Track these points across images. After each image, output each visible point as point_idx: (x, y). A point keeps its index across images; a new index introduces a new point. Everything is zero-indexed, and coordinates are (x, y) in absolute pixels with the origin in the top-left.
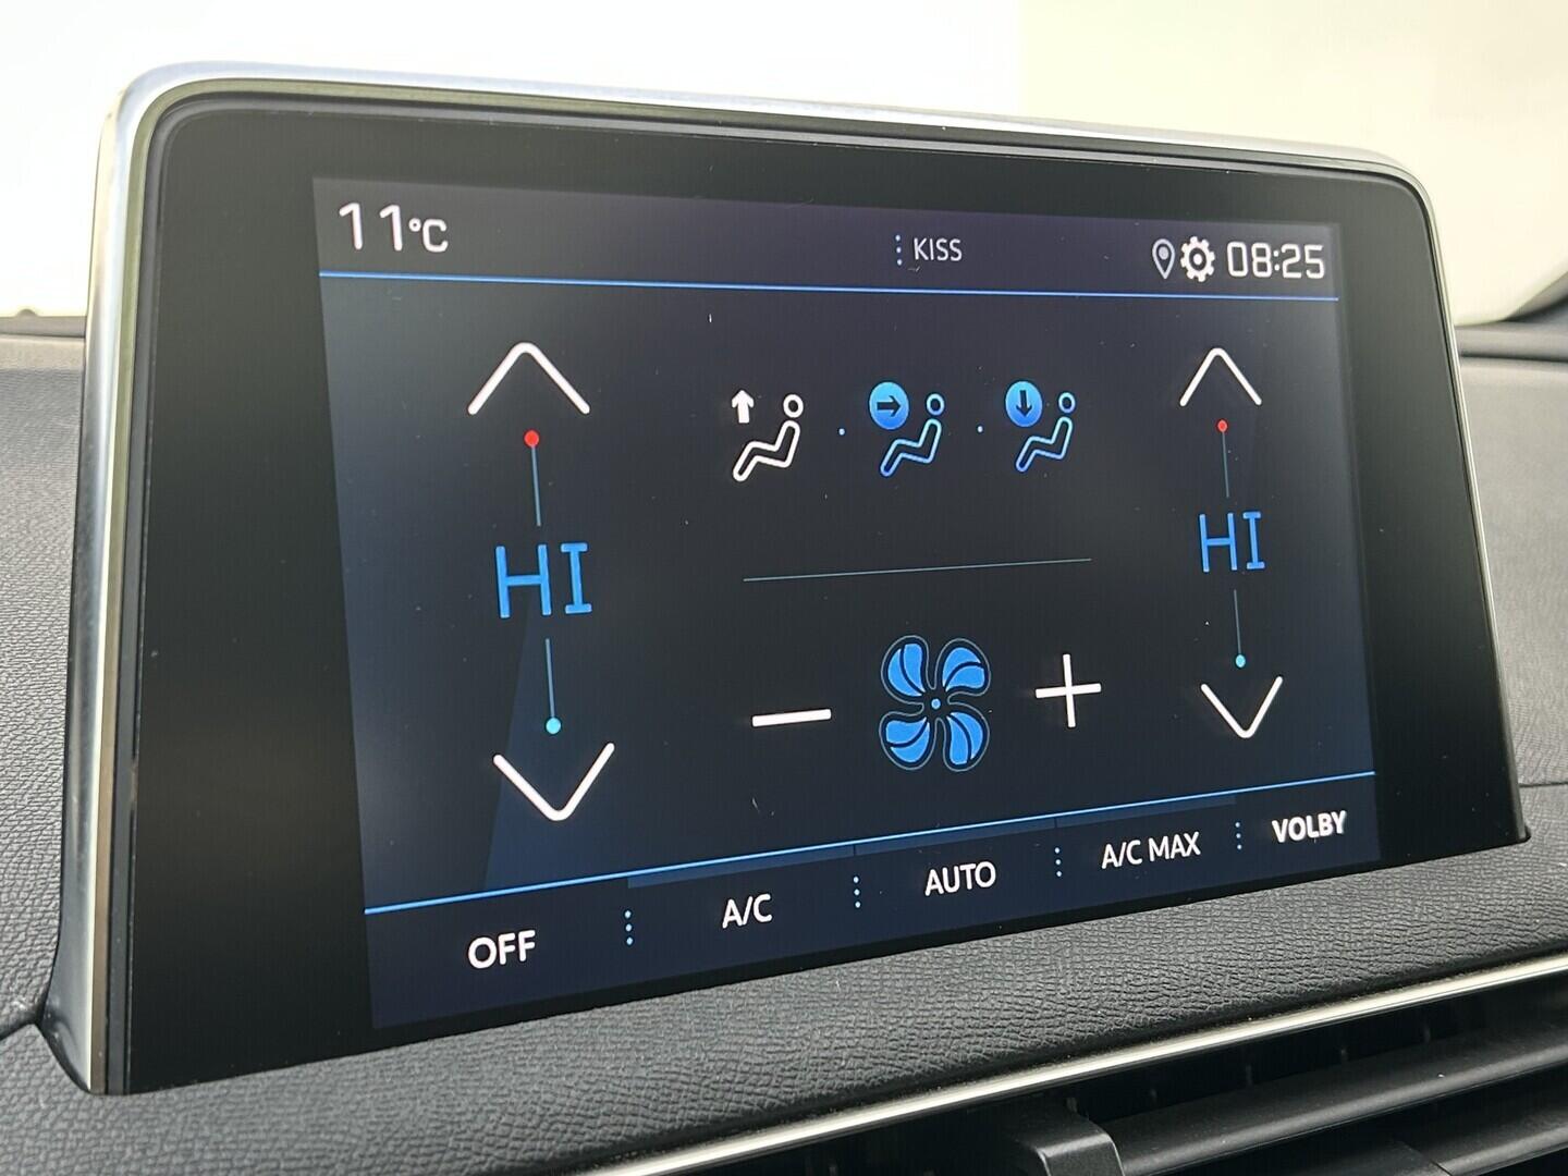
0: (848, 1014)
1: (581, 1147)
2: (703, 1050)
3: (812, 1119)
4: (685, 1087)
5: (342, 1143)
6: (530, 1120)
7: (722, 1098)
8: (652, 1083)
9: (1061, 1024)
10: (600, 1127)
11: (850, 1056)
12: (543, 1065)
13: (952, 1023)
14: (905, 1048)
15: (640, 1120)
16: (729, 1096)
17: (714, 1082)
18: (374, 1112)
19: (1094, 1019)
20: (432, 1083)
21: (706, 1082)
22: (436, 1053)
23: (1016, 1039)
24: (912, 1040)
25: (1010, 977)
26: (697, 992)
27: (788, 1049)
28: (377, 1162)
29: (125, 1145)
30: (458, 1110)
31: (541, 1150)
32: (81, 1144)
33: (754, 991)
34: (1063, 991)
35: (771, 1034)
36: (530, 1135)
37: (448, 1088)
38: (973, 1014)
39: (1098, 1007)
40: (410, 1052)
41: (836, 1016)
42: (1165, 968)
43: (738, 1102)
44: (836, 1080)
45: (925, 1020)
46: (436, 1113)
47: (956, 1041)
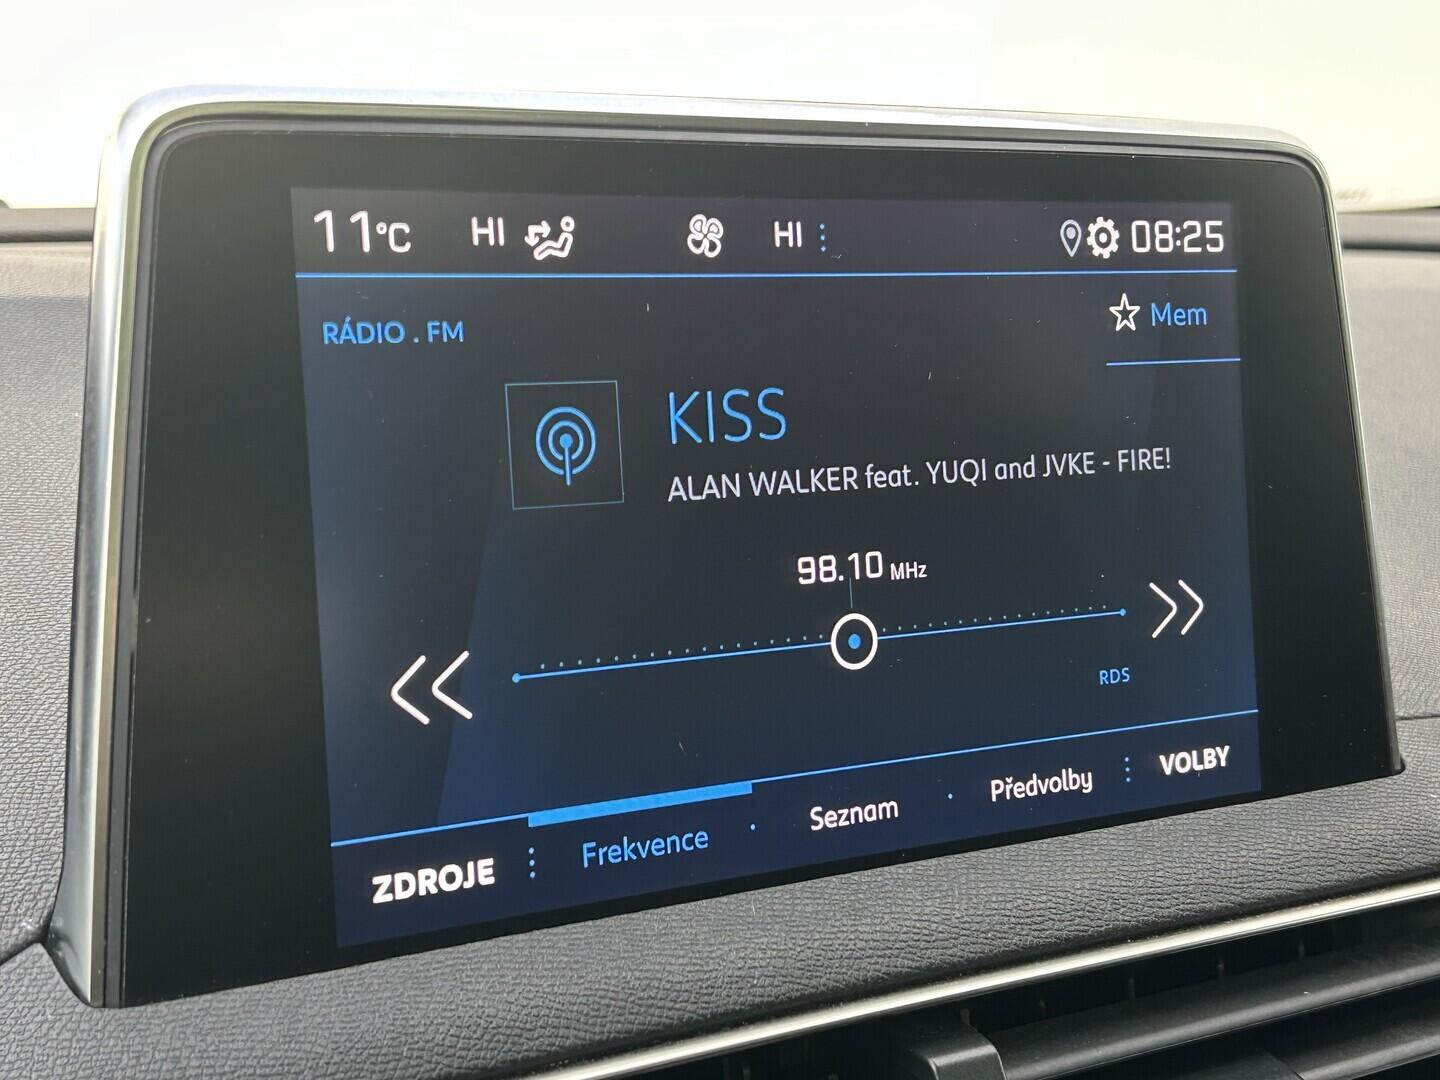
0: (761, 937)
1: (520, 1056)
2: (630, 970)
3: (726, 1031)
4: (613, 1002)
5: (310, 1052)
6: (475, 1032)
7: (645, 1012)
8: (584, 1000)
9: (955, 946)
10: (537, 1039)
11: (762, 975)
12: (487, 982)
13: (855, 945)
14: (811, 969)
15: (572, 1032)
16: (651, 1011)
17: (639, 999)
18: (338, 1024)
19: (985, 941)
20: (389, 998)
21: (632, 998)
22: (394, 970)
23: (913, 960)
24: (818, 960)
25: (909, 902)
26: (625, 916)
27: (706, 969)
28: (341, 1069)
29: (122, 1053)
30: (412, 1023)
31: (484, 1059)
32: (83, 1052)
33: (677, 914)
34: (958, 915)
35: (691, 955)
36: (475, 1045)
37: (403, 1003)
38: (875, 937)
39: (988, 931)
40: (369, 970)
41: (750, 939)
42: (1053, 894)
43: (661, 1017)
44: (747, 997)
45: (830, 942)
46: (393, 1025)
47: (857, 961)
